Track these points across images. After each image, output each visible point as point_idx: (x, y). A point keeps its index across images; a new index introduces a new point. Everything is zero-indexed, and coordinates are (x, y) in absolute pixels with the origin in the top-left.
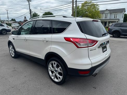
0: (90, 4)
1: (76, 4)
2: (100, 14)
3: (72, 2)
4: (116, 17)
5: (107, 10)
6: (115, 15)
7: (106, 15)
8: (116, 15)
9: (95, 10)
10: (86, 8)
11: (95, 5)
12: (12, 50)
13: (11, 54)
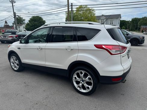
0: (85, 9)
1: (72, 8)
2: (96, 20)
3: (67, 6)
4: (112, 23)
5: (103, 15)
6: (111, 21)
8: (113, 21)
9: (91, 16)
10: (81, 12)
11: (90, 10)
12: (15, 63)
13: (13, 67)
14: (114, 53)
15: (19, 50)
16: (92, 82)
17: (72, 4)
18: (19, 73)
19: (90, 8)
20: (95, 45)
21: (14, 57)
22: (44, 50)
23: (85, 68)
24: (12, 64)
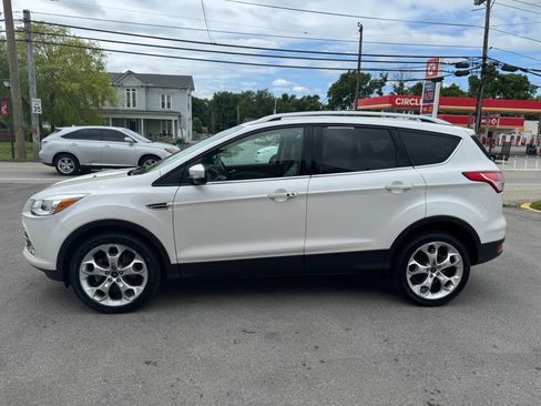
7: (131, 92)
8: (168, 97)
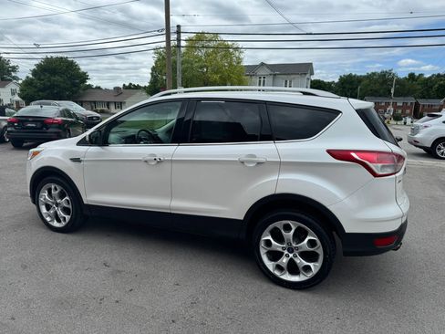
0: (212, 44)
1: (179, 40)
5: (263, 64)
6: (286, 82)
7: (262, 79)
9: (230, 64)
11: (228, 48)
12: (57, 205)
13: (48, 219)
14: (381, 173)
15: (77, 164)
16: (320, 251)
17: (179, 26)
18: (70, 238)
19: (230, 43)
20: (329, 152)
21: (53, 187)
22: (168, 166)
23: (299, 215)
24: (44, 210)
